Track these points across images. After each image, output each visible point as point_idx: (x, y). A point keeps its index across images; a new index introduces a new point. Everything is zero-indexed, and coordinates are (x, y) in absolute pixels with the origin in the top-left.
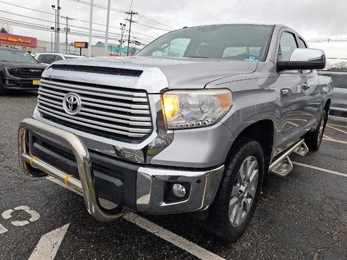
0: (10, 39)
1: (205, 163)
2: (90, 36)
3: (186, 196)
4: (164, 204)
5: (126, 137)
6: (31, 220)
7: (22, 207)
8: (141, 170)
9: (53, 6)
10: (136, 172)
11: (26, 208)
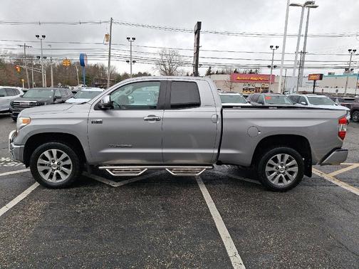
0: (252, 79)
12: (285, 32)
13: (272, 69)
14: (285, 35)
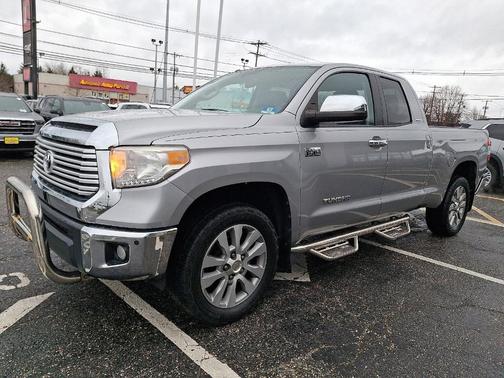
0: (104, 84)
1: (148, 224)
2: (195, 76)
3: (126, 260)
4: (105, 266)
5: (76, 194)
6: (19, 286)
7: (17, 274)
8: (85, 229)
9: (153, 41)
10: (79, 231)
11: (20, 275)
12: (219, 34)
13: (156, 73)
14: (218, 39)
